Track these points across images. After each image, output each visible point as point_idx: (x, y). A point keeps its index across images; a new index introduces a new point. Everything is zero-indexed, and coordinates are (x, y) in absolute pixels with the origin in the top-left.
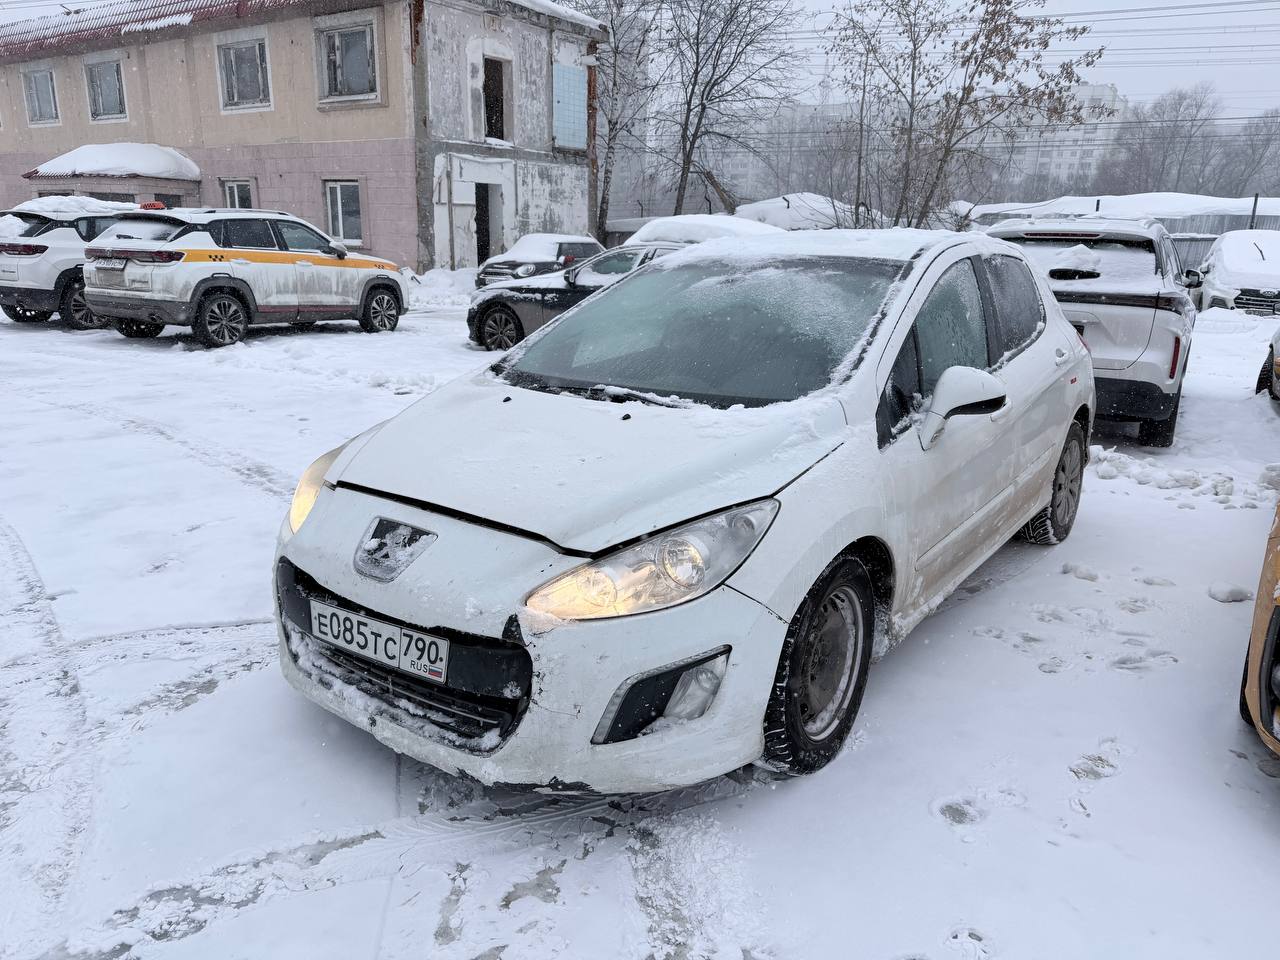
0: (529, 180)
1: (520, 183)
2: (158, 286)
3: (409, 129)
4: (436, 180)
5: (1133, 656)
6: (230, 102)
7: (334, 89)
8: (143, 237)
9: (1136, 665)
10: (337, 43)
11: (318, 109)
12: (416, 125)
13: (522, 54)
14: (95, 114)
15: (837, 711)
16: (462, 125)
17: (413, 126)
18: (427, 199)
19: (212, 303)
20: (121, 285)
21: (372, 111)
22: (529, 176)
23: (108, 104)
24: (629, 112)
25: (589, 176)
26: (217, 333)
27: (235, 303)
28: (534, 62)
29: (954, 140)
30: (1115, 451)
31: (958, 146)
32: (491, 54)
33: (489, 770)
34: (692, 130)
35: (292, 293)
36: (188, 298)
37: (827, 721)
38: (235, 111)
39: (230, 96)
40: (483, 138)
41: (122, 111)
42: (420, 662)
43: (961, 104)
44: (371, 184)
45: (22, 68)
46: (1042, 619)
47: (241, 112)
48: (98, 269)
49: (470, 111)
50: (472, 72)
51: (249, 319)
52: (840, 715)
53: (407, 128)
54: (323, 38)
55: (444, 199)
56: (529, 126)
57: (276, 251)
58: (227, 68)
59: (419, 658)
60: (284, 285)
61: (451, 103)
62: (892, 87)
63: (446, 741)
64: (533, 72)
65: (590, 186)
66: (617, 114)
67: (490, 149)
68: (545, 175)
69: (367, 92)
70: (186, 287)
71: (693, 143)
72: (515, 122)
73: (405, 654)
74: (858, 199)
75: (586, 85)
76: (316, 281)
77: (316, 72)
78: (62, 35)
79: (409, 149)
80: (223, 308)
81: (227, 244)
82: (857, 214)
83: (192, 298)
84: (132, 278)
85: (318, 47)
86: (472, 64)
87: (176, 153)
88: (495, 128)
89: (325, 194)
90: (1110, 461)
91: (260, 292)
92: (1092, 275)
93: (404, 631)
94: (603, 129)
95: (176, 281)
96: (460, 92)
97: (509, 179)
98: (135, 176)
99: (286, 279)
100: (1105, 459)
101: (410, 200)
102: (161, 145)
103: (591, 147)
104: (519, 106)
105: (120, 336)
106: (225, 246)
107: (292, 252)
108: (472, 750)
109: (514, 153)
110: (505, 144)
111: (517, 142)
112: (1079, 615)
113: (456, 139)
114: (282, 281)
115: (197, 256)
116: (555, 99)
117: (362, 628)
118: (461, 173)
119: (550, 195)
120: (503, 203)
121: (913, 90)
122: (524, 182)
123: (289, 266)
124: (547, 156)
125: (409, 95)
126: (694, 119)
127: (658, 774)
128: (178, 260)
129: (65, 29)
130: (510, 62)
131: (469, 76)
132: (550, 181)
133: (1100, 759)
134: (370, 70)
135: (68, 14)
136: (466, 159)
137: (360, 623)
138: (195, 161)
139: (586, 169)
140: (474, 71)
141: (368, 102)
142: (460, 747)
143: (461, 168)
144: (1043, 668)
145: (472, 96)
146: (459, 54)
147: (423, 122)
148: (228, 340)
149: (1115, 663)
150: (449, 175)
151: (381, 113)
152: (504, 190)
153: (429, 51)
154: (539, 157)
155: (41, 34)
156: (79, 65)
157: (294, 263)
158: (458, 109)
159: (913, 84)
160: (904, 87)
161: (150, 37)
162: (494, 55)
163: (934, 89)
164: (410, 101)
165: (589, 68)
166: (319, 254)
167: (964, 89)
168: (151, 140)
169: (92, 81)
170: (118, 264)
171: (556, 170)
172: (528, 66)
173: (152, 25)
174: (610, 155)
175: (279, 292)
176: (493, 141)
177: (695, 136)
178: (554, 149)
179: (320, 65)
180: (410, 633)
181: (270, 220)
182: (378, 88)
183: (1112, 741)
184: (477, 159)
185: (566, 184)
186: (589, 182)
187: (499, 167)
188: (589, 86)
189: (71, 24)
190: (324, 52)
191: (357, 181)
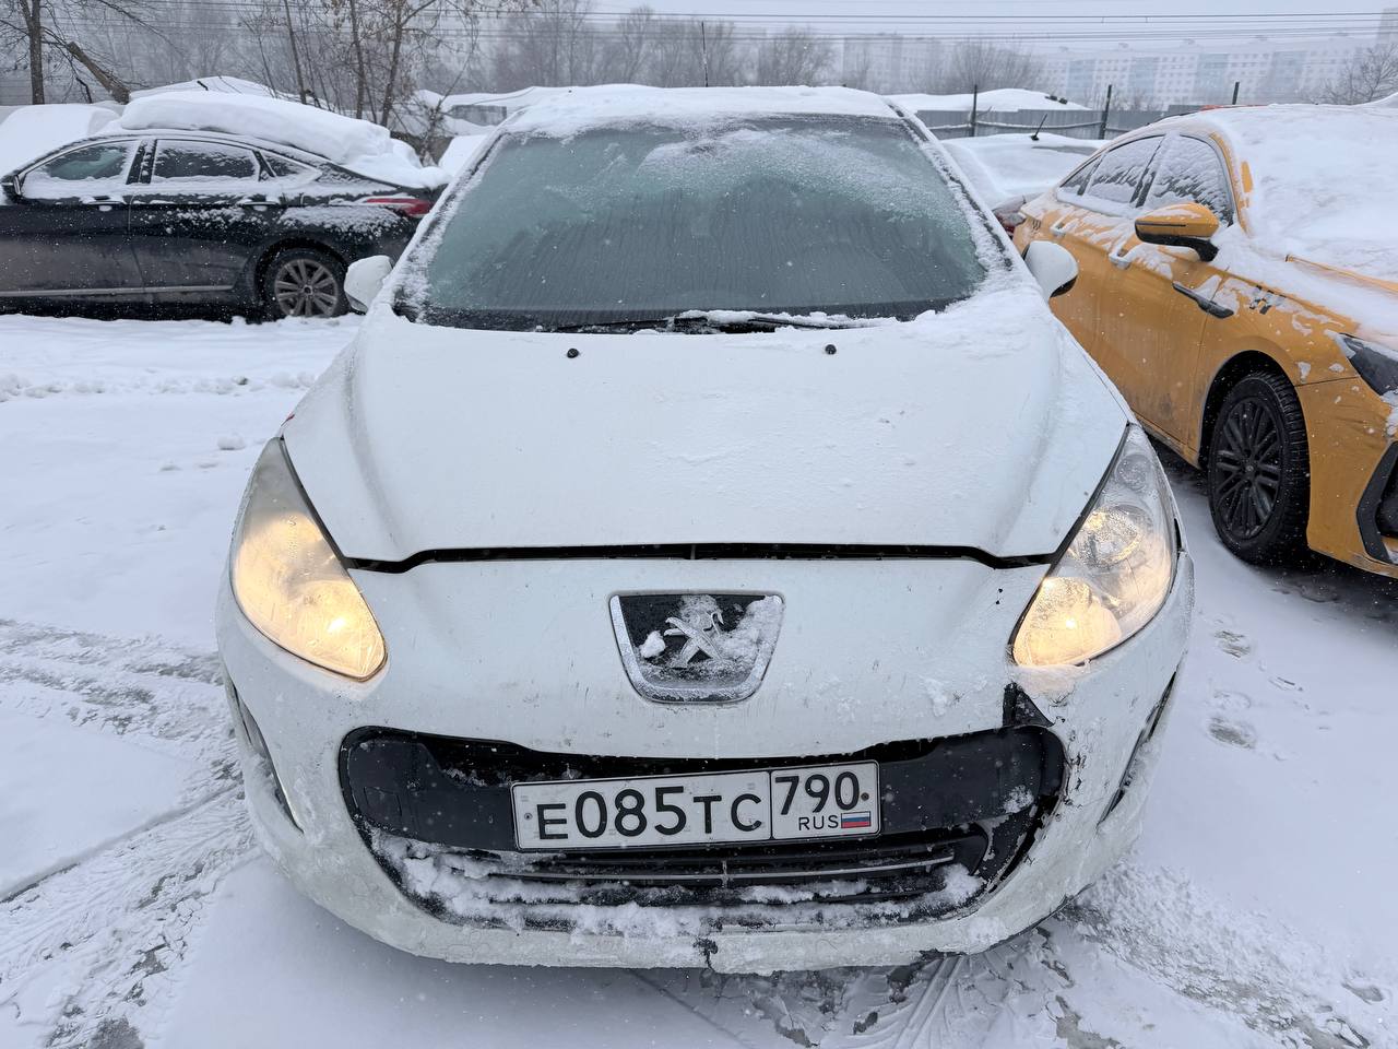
29: (404, 17)
33: (986, 930)
42: (818, 816)
59: (818, 809)
63: (883, 921)
73: (785, 811)
74: (302, 86)
93: (776, 774)
108: (938, 914)
117: (668, 799)
137: (660, 792)
142: (913, 918)
180: (791, 773)
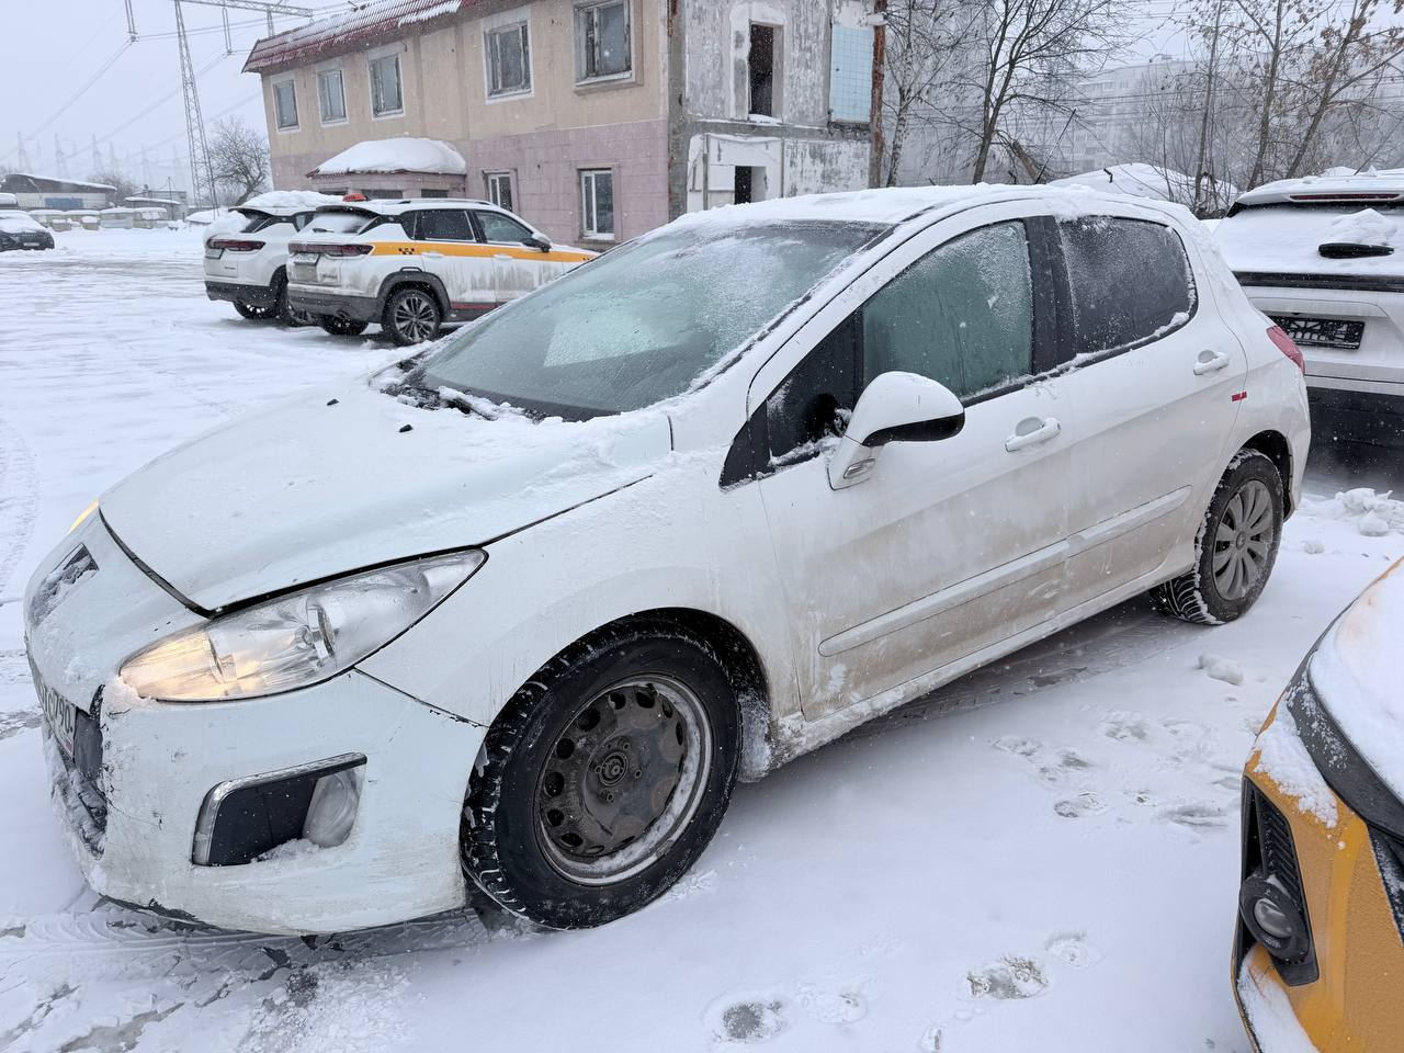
0: (798, 160)
1: (787, 164)
2: (346, 281)
3: (663, 109)
4: (690, 165)
5: (1208, 805)
6: (494, 91)
7: (593, 68)
8: (335, 230)
9: (1206, 819)
10: (596, 20)
11: (576, 92)
12: (670, 102)
13: (796, 18)
14: (377, 111)
15: (659, 843)
16: (723, 102)
17: (667, 105)
18: (680, 187)
19: (400, 299)
20: (313, 280)
21: (627, 91)
22: (799, 156)
23: (387, 100)
24: (925, 78)
25: (871, 154)
26: (406, 329)
27: (427, 300)
28: (810, 26)
29: (1334, 90)
30: (1389, 498)
31: (1339, 97)
32: (758, 19)
33: (95, 876)
34: (996, 91)
35: (490, 289)
36: (375, 294)
37: (636, 856)
38: (499, 100)
39: (495, 85)
40: (746, 115)
41: (400, 106)
42: (62, 729)
43: (1347, 41)
44: (625, 173)
45: (317, 68)
46: (1112, 734)
47: (504, 100)
48: (297, 264)
49: (732, 86)
50: (737, 41)
51: (442, 317)
52: (662, 850)
53: (661, 108)
54: (582, 15)
55: (699, 185)
56: (801, 100)
57: (472, 244)
58: (492, 54)
59: (61, 724)
60: (480, 280)
61: (711, 78)
62: (1251, 26)
63: (81, 830)
64: (808, 37)
65: (872, 165)
66: (910, 79)
67: (753, 127)
68: (817, 154)
69: (624, 71)
70: (373, 281)
71: (996, 110)
72: (785, 95)
73: (56, 716)
74: (1200, 167)
75: (873, 49)
76: (516, 277)
77: (573, 53)
78: (349, 32)
79: (662, 132)
80: (414, 305)
81: (420, 236)
82: (1198, 187)
83: (380, 293)
84: (323, 273)
85: (577, 25)
86: (737, 32)
87: (445, 147)
88: (761, 103)
89: (580, 184)
90: (1378, 511)
91: (453, 289)
92: (1382, 251)
94: (891, 96)
95: (362, 277)
96: (722, 65)
97: (775, 160)
98: (402, 172)
99: (483, 275)
100: (1372, 508)
101: (662, 188)
102: (432, 139)
103: (875, 119)
104: (791, 77)
105: (326, 333)
106: (416, 238)
107: (489, 245)
108: (93, 847)
109: (781, 131)
110: (772, 121)
111: (786, 117)
112: (1175, 732)
113: (714, 118)
114: (477, 277)
115: (385, 249)
116: (833, 67)
118: (719, 156)
119: (823, 176)
120: (766, 187)
121: (1279, 27)
122: (792, 163)
123: (486, 260)
124: (821, 131)
125: (664, 71)
126: (999, 80)
127: (275, 915)
128: (366, 253)
129: (351, 26)
130: (781, 27)
131: (733, 45)
132: (823, 161)
133: (1030, 966)
134: (626, 46)
135: (355, 10)
136: (724, 140)
138: (461, 154)
139: (868, 145)
140: (739, 40)
141: (622, 82)
142: (86, 841)
143: (720, 150)
144: (1061, 809)
145: (736, 68)
146: (722, 22)
147: (678, 100)
148: (417, 338)
149: (1171, 814)
150: (705, 159)
151: (636, 92)
152: (768, 173)
153: (687, 18)
154: (811, 133)
155: (331, 32)
156: (363, 62)
157: (492, 256)
158: (719, 85)
159: (1279, 20)
160: (1267, 25)
161: (425, 27)
162: (765, 21)
163: (1310, 24)
164: (664, 78)
165: (876, 28)
166: (522, 246)
167: (1353, 22)
168: (424, 135)
169: (374, 76)
170: (311, 259)
171: (830, 147)
172: (802, 31)
173: (424, 15)
174: (901, 128)
175: (474, 288)
176: (758, 119)
177: (1000, 101)
178: (829, 123)
179: (578, 44)
181: (468, 211)
182: (633, 66)
183: (1078, 938)
184: (739, 139)
185: (843, 163)
186: (871, 160)
187: (763, 147)
188: (876, 49)
189: (355, 20)
190: (583, 27)
191: (609, 169)
